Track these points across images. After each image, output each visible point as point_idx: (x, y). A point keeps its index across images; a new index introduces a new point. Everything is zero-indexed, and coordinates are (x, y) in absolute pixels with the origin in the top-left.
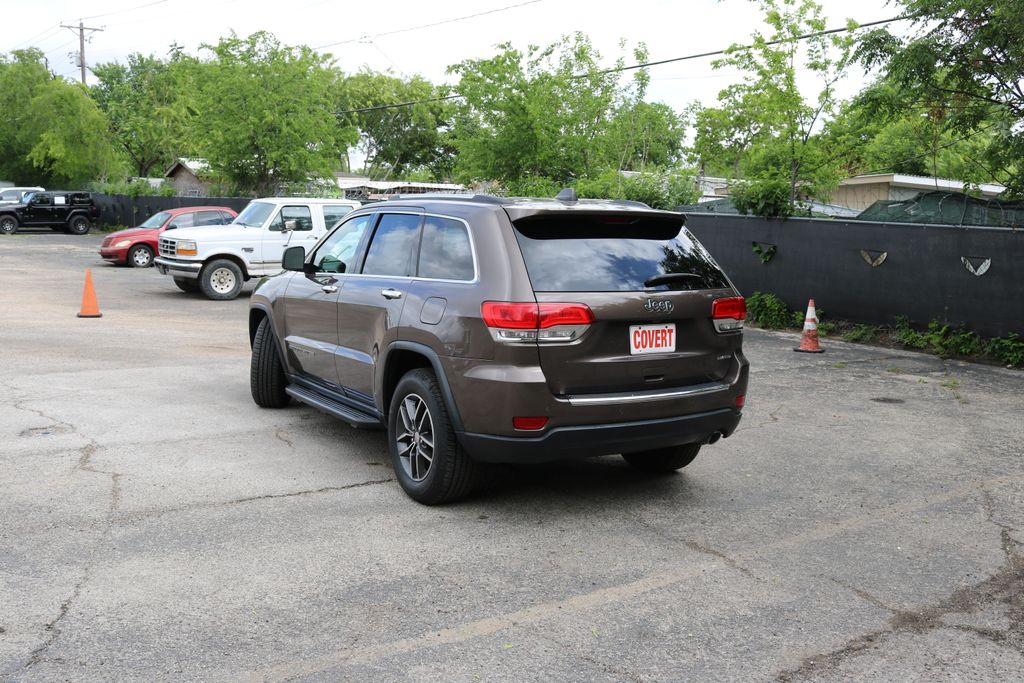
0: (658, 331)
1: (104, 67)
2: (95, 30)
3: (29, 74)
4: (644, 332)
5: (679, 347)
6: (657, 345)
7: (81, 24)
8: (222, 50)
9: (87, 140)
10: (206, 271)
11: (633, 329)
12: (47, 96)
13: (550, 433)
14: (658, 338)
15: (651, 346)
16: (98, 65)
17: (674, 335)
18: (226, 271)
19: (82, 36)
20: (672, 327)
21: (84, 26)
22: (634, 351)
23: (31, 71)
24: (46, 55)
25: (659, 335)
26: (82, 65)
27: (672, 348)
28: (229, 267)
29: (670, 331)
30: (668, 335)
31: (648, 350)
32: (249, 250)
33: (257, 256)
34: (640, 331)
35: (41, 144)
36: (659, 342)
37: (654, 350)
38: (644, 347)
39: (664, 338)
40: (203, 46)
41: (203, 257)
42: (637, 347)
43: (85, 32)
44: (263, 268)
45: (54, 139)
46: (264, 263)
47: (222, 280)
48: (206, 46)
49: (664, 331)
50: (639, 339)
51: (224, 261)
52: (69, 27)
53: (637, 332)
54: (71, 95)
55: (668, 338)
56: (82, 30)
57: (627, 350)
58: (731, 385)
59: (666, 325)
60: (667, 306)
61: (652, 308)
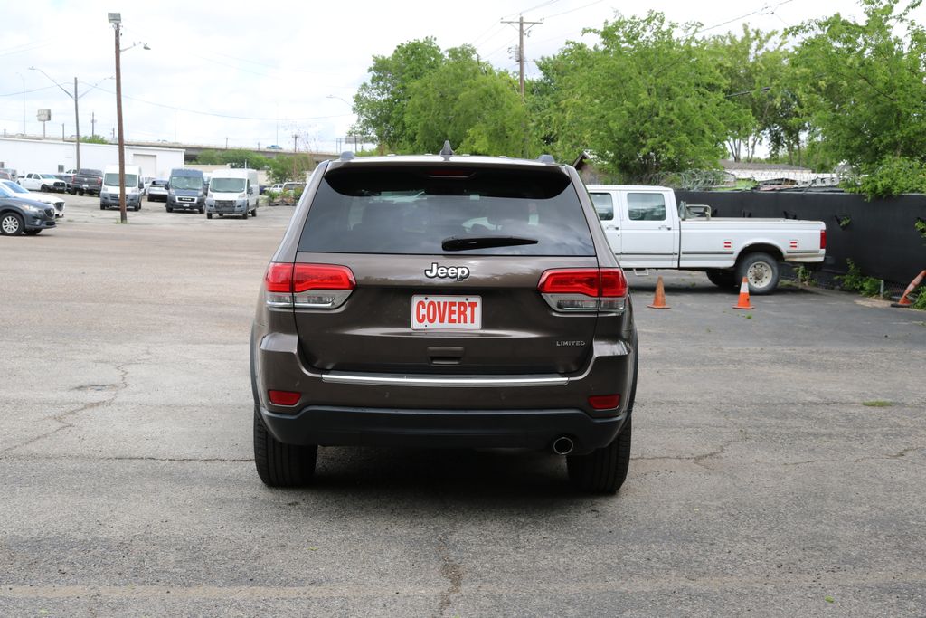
0: (453, 304)
1: (548, 59)
2: (534, 23)
3: (459, 70)
4: (432, 303)
5: (485, 325)
6: (451, 321)
7: (521, 19)
8: (608, 35)
9: (509, 133)
11: (416, 300)
12: (473, 92)
13: (304, 411)
14: (452, 312)
15: (442, 320)
16: (542, 58)
17: (478, 310)
19: (521, 31)
20: (477, 300)
21: (524, 20)
22: (415, 324)
23: (463, 68)
24: (477, 52)
25: (455, 308)
26: (521, 60)
27: (476, 325)
29: (473, 305)
30: (469, 309)
31: (437, 325)
34: (426, 302)
35: (468, 139)
36: (455, 317)
37: (446, 325)
38: (431, 321)
39: (462, 313)
40: (585, 31)
42: (421, 321)
43: (525, 26)
45: (480, 134)
48: (590, 30)
49: (462, 304)
50: (423, 312)
52: (509, 23)
53: (421, 303)
54: (496, 90)
55: (468, 312)
56: (521, 24)
57: (408, 323)
58: (571, 379)
59: (467, 297)
60: (460, 274)
61: (437, 275)
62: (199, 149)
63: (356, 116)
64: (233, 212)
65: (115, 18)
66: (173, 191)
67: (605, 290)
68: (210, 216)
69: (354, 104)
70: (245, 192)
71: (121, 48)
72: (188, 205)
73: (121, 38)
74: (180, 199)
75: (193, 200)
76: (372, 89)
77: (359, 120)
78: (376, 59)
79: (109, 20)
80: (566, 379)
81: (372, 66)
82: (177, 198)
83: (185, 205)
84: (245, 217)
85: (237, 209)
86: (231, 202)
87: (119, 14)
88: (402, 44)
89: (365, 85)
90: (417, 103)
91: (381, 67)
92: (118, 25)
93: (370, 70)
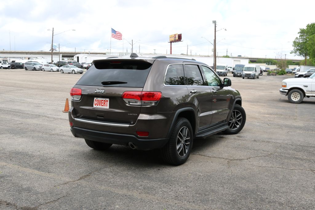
0: (102, 101)
4: (98, 100)
5: (110, 107)
6: (102, 105)
10: (289, 93)
13: (73, 128)
14: (102, 103)
15: (100, 105)
17: (108, 103)
18: (297, 93)
20: (108, 100)
22: (94, 106)
25: (103, 102)
27: (108, 107)
28: (298, 92)
29: (107, 101)
30: (106, 102)
31: (99, 106)
32: (306, 86)
33: (309, 89)
34: (97, 100)
36: (103, 104)
37: (101, 107)
38: (98, 105)
39: (104, 103)
41: (288, 88)
42: (95, 105)
44: (312, 93)
46: (312, 91)
47: (296, 96)
49: (104, 101)
50: (96, 102)
51: (296, 90)
53: (96, 100)
55: (106, 103)
57: (92, 106)
58: (130, 125)
59: (106, 99)
60: (102, 92)
61: (97, 92)
62: (258, 59)
63: (293, 48)
64: (250, 77)
65: (215, 22)
66: (235, 71)
67: (143, 98)
68: (243, 78)
69: (293, 44)
70: (254, 71)
71: (216, 30)
72: (239, 75)
73: (216, 28)
74: (237, 73)
75: (241, 73)
76: (299, 39)
77: (294, 49)
78: (301, 29)
79: (213, 23)
80: (129, 125)
81: (299, 32)
82: (236, 73)
83: (238, 75)
84: (254, 78)
85: (251, 76)
86: (250, 74)
87: (215, 21)
88: (309, 24)
89: (297, 38)
90: (310, 43)
91: (302, 32)
92: (215, 24)
93: (299, 33)
